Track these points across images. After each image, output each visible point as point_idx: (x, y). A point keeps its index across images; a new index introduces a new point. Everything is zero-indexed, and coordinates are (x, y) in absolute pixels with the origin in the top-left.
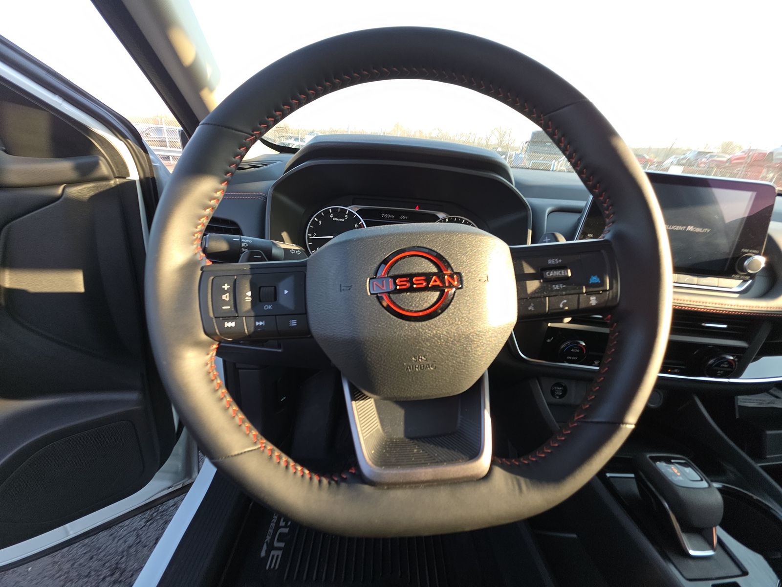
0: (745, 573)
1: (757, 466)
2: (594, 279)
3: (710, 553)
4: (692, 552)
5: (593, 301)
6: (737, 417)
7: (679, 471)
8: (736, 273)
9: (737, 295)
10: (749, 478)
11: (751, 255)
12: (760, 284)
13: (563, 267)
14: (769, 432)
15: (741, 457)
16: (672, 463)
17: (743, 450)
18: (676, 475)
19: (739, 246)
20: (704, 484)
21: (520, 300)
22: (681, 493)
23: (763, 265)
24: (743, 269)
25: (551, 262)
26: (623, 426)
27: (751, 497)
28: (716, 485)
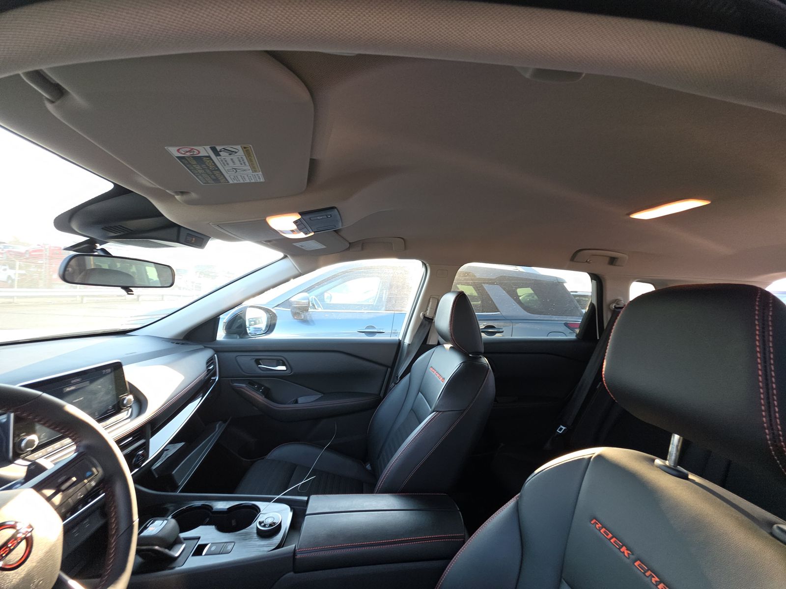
0: (199, 538)
1: (178, 493)
2: (88, 474)
3: (184, 546)
4: (177, 555)
5: (93, 483)
6: (157, 476)
7: (154, 527)
8: (122, 409)
9: (129, 420)
10: (178, 501)
11: (124, 397)
12: (135, 409)
13: (69, 478)
14: (174, 472)
15: (171, 496)
16: (148, 527)
17: (168, 492)
18: (152, 530)
19: (117, 395)
20: (165, 522)
21: (56, 510)
22: (160, 535)
23: (133, 400)
24: (124, 406)
25: (60, 480)
26: (134, 523)
27: (183, 509)
28: (170, 517)
